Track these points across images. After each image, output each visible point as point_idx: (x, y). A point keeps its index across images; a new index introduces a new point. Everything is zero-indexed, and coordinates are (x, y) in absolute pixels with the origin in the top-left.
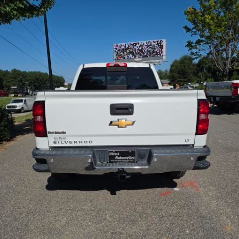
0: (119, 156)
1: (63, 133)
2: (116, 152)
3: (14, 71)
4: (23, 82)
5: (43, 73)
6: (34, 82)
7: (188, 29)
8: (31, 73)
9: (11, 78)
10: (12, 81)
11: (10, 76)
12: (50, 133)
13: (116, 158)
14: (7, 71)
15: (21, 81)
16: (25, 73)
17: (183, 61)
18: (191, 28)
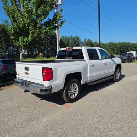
3: (110, 43)
4: (114, 49)
5: (127, 43)
6: (121, 49)
8: (120, 43)
9: (108, 47)
10: (108, 48)
11: (107, 46)
14: (106, 43)
15: (112, 48)
16: (116, 43)
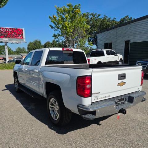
0: (119, 102)
1: (99, 93)
2: (118, 100)
7: (52, 27)
12: (93, 94)
13: (118, 103)
17: (35, 43)
18: (54, 27)
